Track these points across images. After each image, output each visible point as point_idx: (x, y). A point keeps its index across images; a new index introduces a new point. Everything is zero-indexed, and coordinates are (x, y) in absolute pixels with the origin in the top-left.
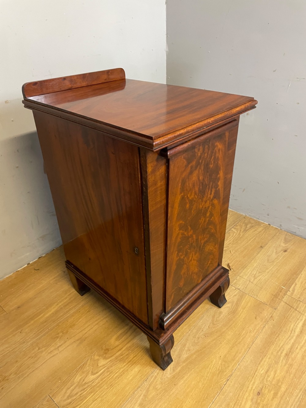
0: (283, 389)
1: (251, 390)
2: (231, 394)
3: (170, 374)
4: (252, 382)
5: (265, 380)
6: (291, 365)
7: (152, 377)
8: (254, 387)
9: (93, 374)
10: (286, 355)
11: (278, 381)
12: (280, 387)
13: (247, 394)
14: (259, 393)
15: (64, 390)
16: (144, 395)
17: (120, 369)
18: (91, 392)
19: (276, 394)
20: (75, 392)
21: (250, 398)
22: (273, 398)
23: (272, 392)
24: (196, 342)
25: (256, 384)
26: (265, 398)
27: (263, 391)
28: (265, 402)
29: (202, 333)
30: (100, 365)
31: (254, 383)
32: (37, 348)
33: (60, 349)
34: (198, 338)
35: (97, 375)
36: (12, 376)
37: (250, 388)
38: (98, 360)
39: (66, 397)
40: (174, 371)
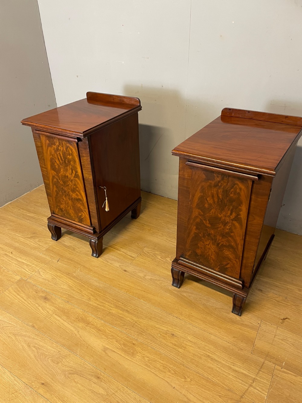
0: (180, 350)
1: (174, 330)
2: (168, 319)
3: (171, 289)
4: (180, 331)
5: (183, 339)
6: (201, 358)
7: (167, 281)
8: (177, 332)
9: (161, 257)
10: (209, 356)
11: (185, 348)
12: (181, 348)
13: (171, 328)
14: (173, 335)
15: (150, 250)
16: (156, 279)
17: (167, 267)
18: (152, 259)
19: (175, 345)
20: (150, 253)
21: (169, 330)
22: (172, 343)
23: (176, 343)
24: (197, 300)
25: (179, 333)
26: (171, 338)
27: (175, 337)
28: (168, 338)
29: (204, 302)
30: (167, 259)
31: (179, 332)
32: (167, 234)
33: (170, 242)
34: (200, 301)
35: (161, 259)
36: (151, 232)
37: (175, 330)
38: (169, 257)
39: (147, 251)
40: (174, 290)
